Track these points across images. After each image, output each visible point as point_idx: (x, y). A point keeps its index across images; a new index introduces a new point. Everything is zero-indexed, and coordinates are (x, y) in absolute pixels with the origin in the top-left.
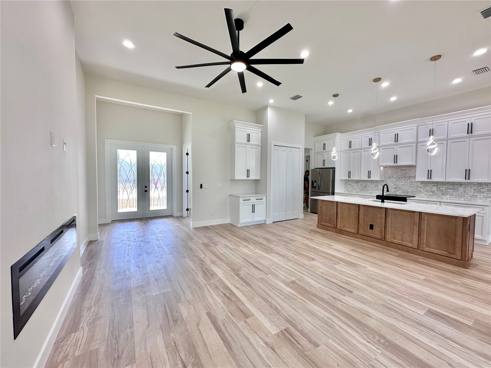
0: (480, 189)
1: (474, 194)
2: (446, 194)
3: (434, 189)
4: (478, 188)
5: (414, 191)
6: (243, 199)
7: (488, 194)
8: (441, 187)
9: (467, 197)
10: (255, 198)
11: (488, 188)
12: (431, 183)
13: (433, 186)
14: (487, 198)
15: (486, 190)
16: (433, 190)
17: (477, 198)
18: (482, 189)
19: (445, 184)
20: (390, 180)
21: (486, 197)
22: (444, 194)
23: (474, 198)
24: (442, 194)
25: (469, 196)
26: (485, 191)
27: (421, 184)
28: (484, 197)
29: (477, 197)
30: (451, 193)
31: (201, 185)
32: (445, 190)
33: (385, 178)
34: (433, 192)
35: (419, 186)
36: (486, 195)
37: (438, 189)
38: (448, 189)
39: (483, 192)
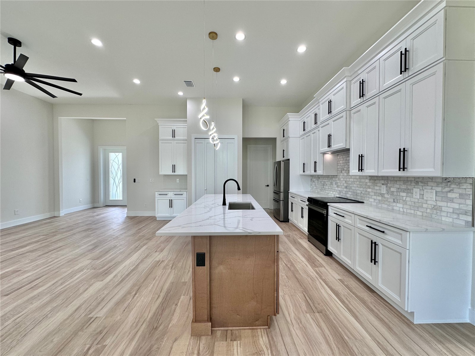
0: (447, 192)
1: (438, 202)
2: (398, 202)
3: (384, 189)
4: (444, 190)
5: (363, 192)
6: (159, 193)
7: (461, 206)
8: (391, 187)
9: (427, 209)
10: (173, 193)
11: (461, 191)
12: (381, 178)
13: (383, 184)
14: (458, 214)
15: (457, 195)
16: (382, 192)
17: (443, 214)
18: (450, 192)
19: (396, 181)
20: (342, 174)
21: (458, 212)
22: (395, 200)
23: (437, 213)
24: (392, 201)
25: (430, 207)
26: (456, 198)
27: (370, 180)
28: (453, 213)
29: (441, 211)
30: (404, 198)
31: (135, 180)
32: (397, 192)
33: (338, 172)
34: (382, 195)
35: (368, 184)
36: (456, 206)
37: (388, 191)
38: (400, 190)
39: (452, 200)
